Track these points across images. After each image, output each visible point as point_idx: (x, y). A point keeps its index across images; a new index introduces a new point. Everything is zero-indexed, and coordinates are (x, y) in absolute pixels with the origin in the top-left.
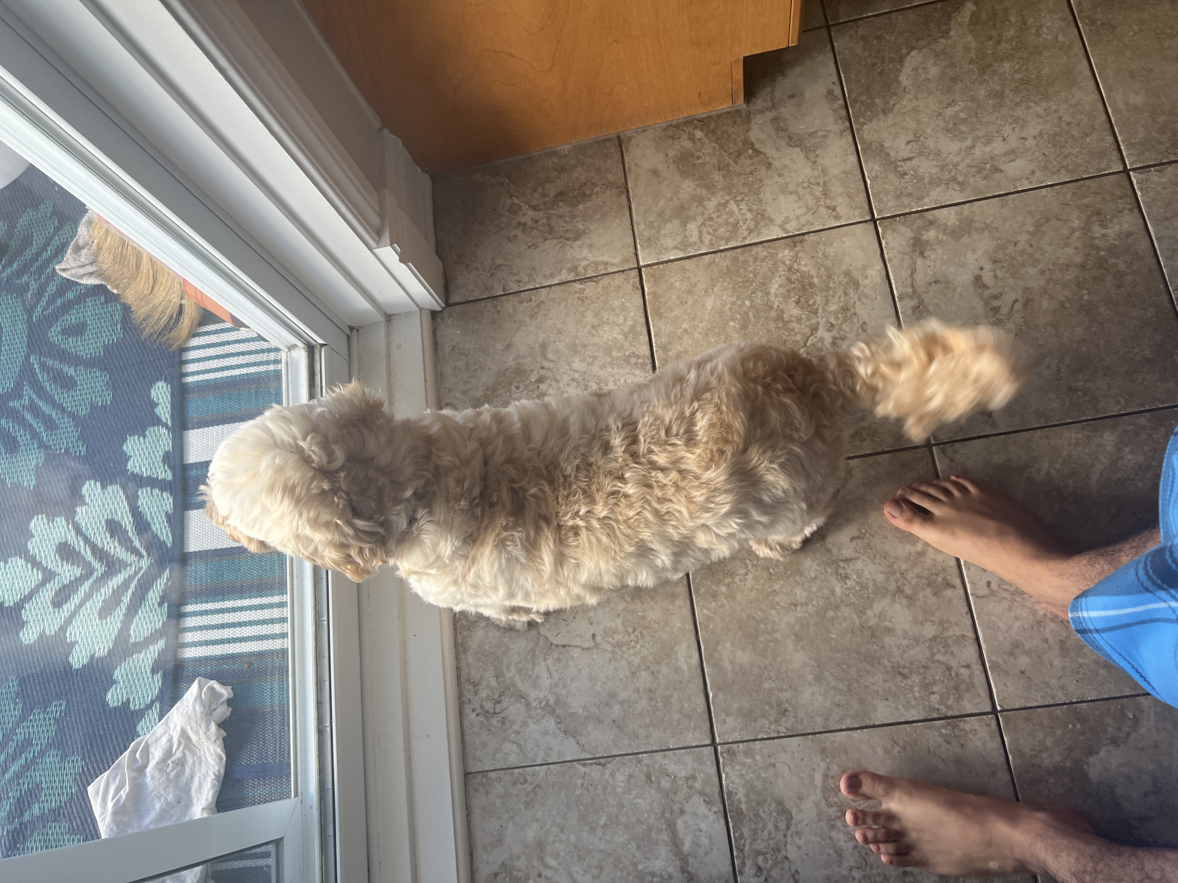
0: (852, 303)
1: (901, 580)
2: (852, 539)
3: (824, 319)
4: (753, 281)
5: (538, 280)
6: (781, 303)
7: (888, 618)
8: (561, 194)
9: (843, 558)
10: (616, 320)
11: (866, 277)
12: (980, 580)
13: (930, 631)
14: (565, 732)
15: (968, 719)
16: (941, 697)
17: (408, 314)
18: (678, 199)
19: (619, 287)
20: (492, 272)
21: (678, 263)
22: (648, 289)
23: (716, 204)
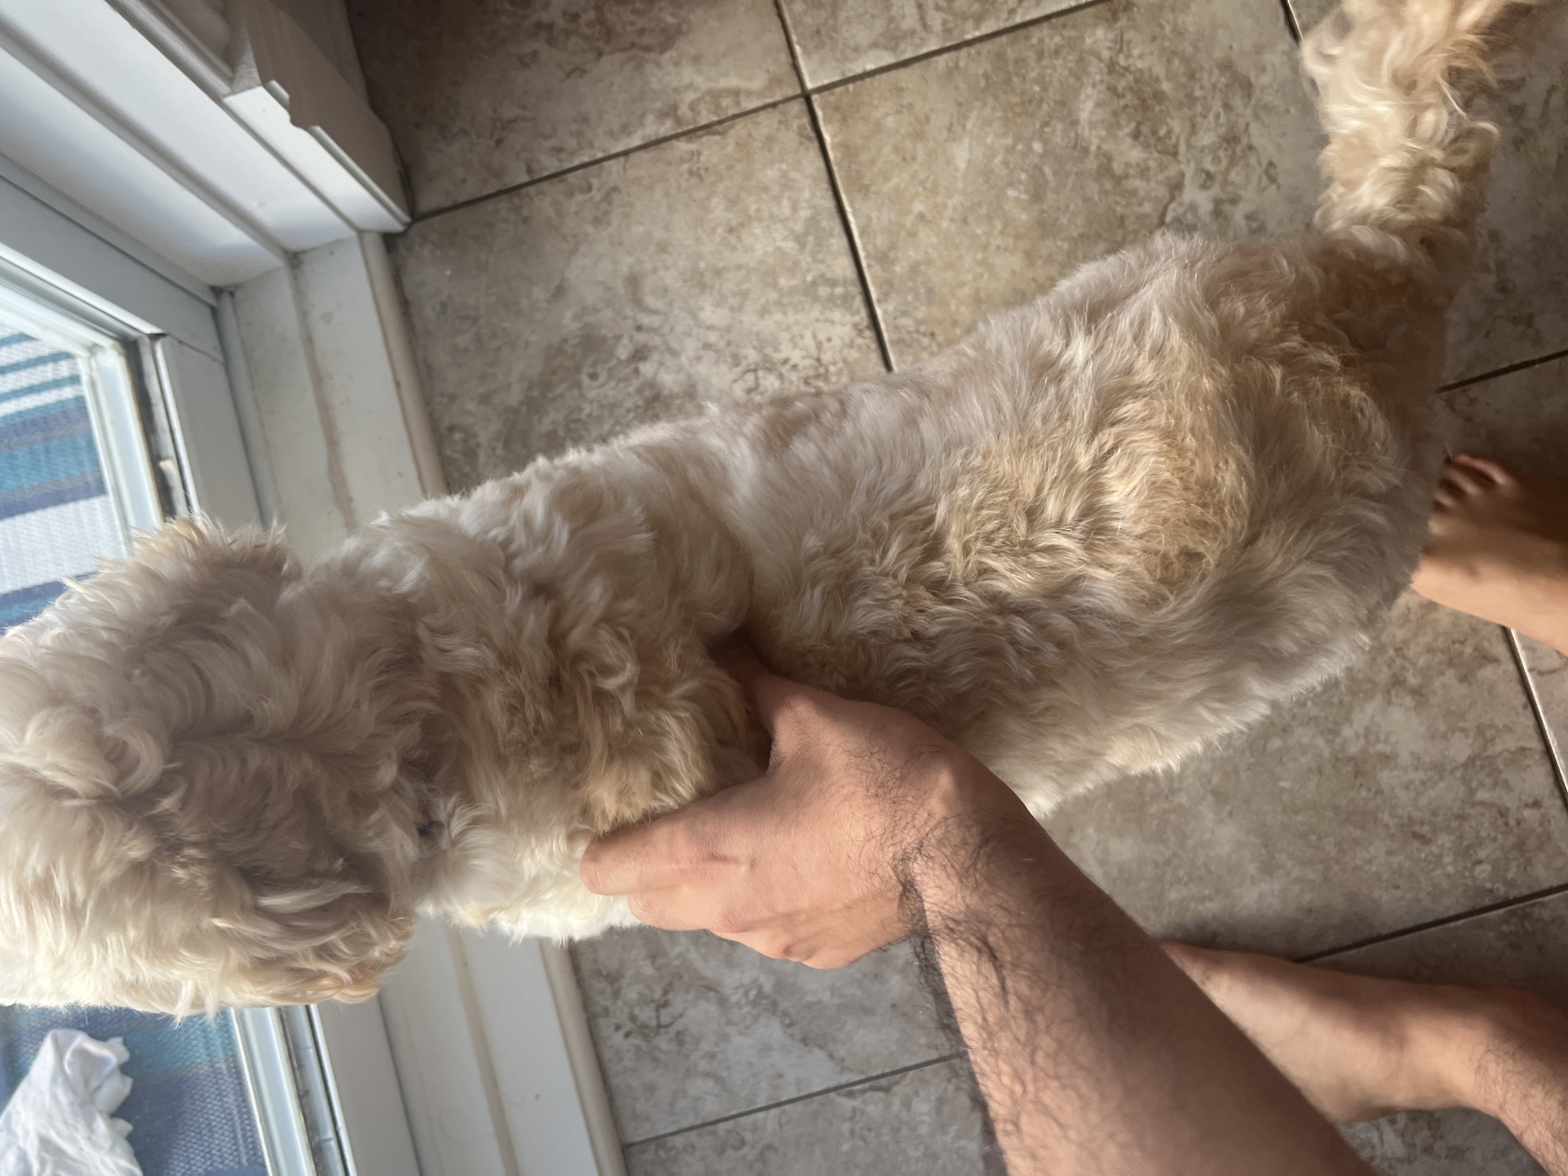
0: (1242, 127)
1: (1399, 661)
4: (1041, 101)
5: (597, 144)
6: (1102, 139)
7: (1382, 737)
10: (775, 209)
11: (1264, 70)
13: (1460, 749)
14: (804, 1041)
15: (1546, 899)
16: (1493, 867)
17: (333, 247)
19: (770, 139)
20: (496, 136)
21: (884, 76)
22: (833, 137)
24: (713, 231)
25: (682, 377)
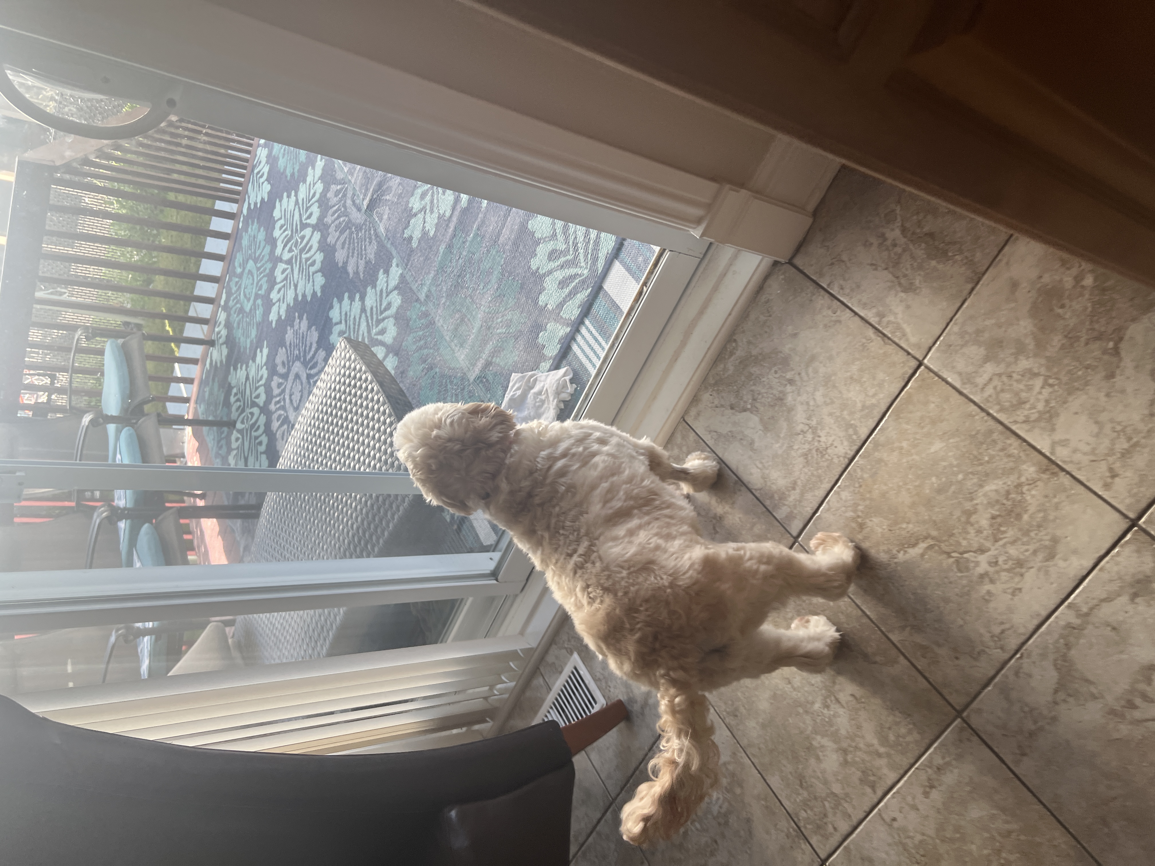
1: (852, 749)
3: (996, 552)
5: (854, 301)
6: (982, 504)
7: (824, 754)
10: (869, 388)
12: (892, 811)
16: (807, 818)
18: (1005, 331)
19: (894, 363)
20: (833, 261)
21: (950, 388)
22: (910, 388)
23: (1028, 367)
25: (793, 403)
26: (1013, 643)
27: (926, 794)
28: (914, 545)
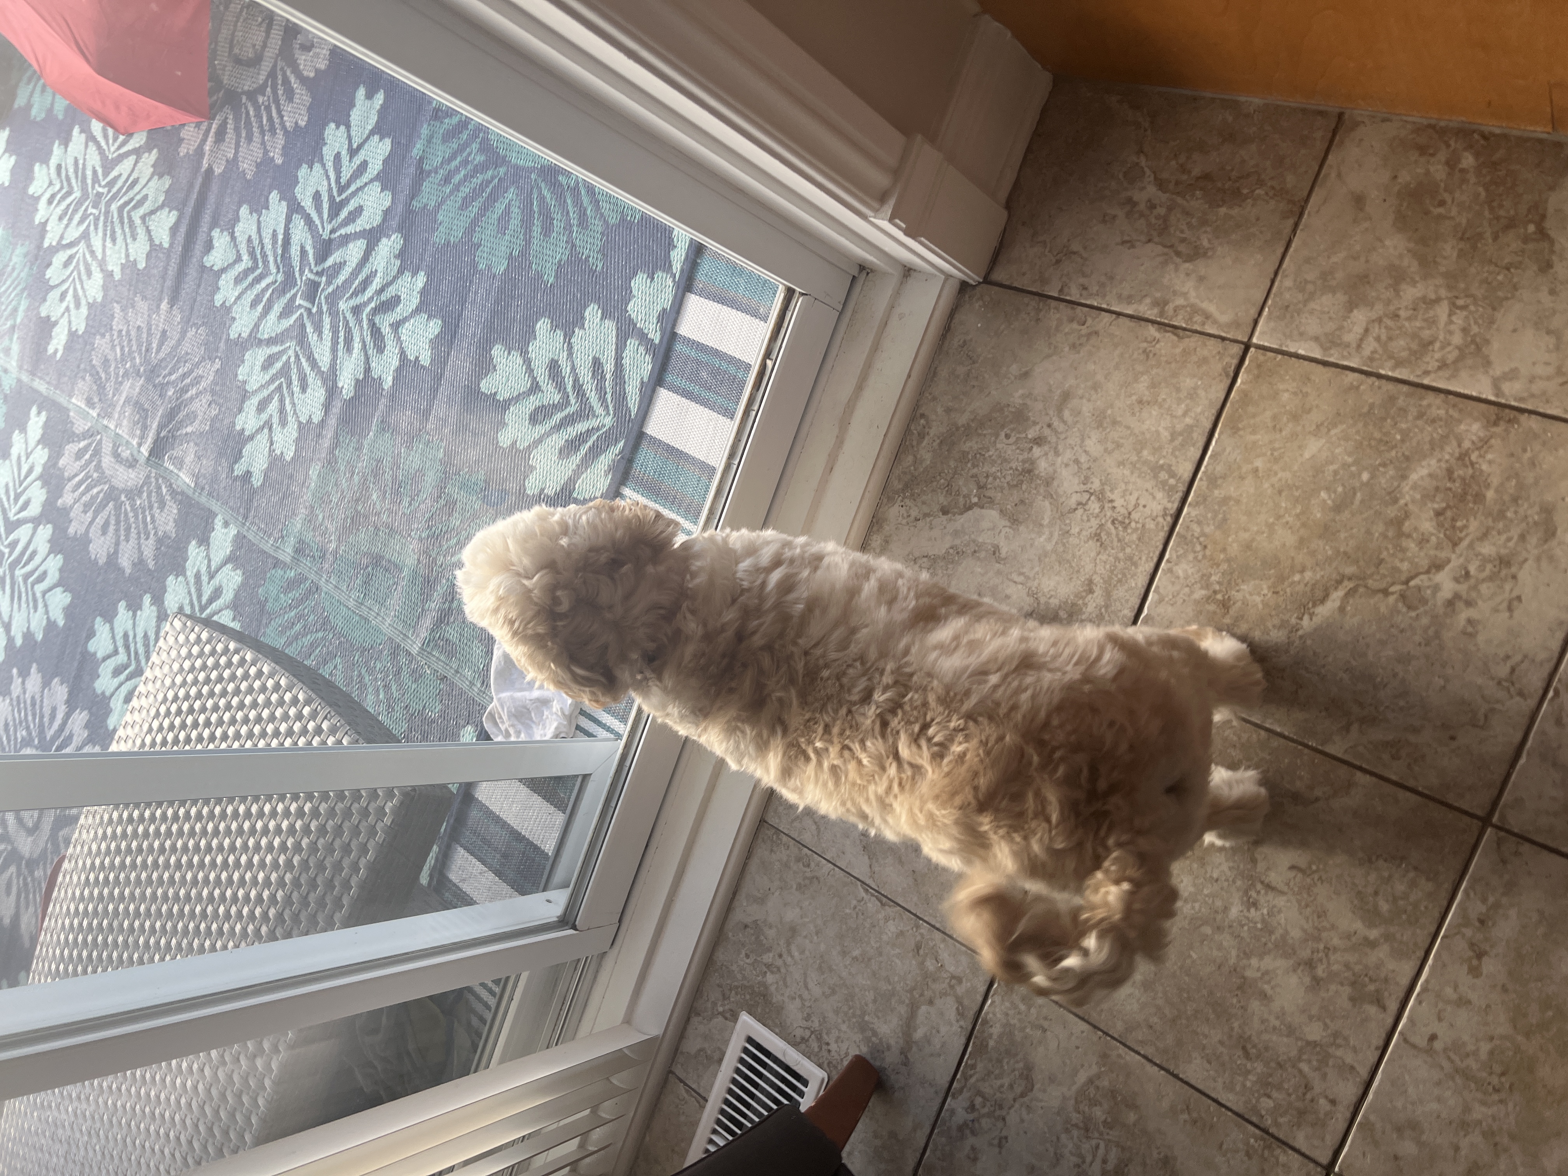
1: (1321, 954)
2: (1293, 868)
3: (1462, 560)
4: (1394, 447)
5: (1107, 298)
6: (1413, 501)
7: (1273, 984)
8: (1206, 177)
9: (1266, 881)
10: (1174, 406)
12: (1426, 1025)
13: (1314, 1032)
14: (864, 847)
15: (1290, 1152)
16: (1275, 1107)
17: (928, 277)
18: (1367, 261)
19: (1204, 360)
20: (1058, 257)
21: (1306, 363)
22: (1242, 383)
23: (1419, 295)
24: (1130, 396)
25: (1051, 469)
26: (1535, 680)
27: (1475, 972)
28: (1323, 601)
